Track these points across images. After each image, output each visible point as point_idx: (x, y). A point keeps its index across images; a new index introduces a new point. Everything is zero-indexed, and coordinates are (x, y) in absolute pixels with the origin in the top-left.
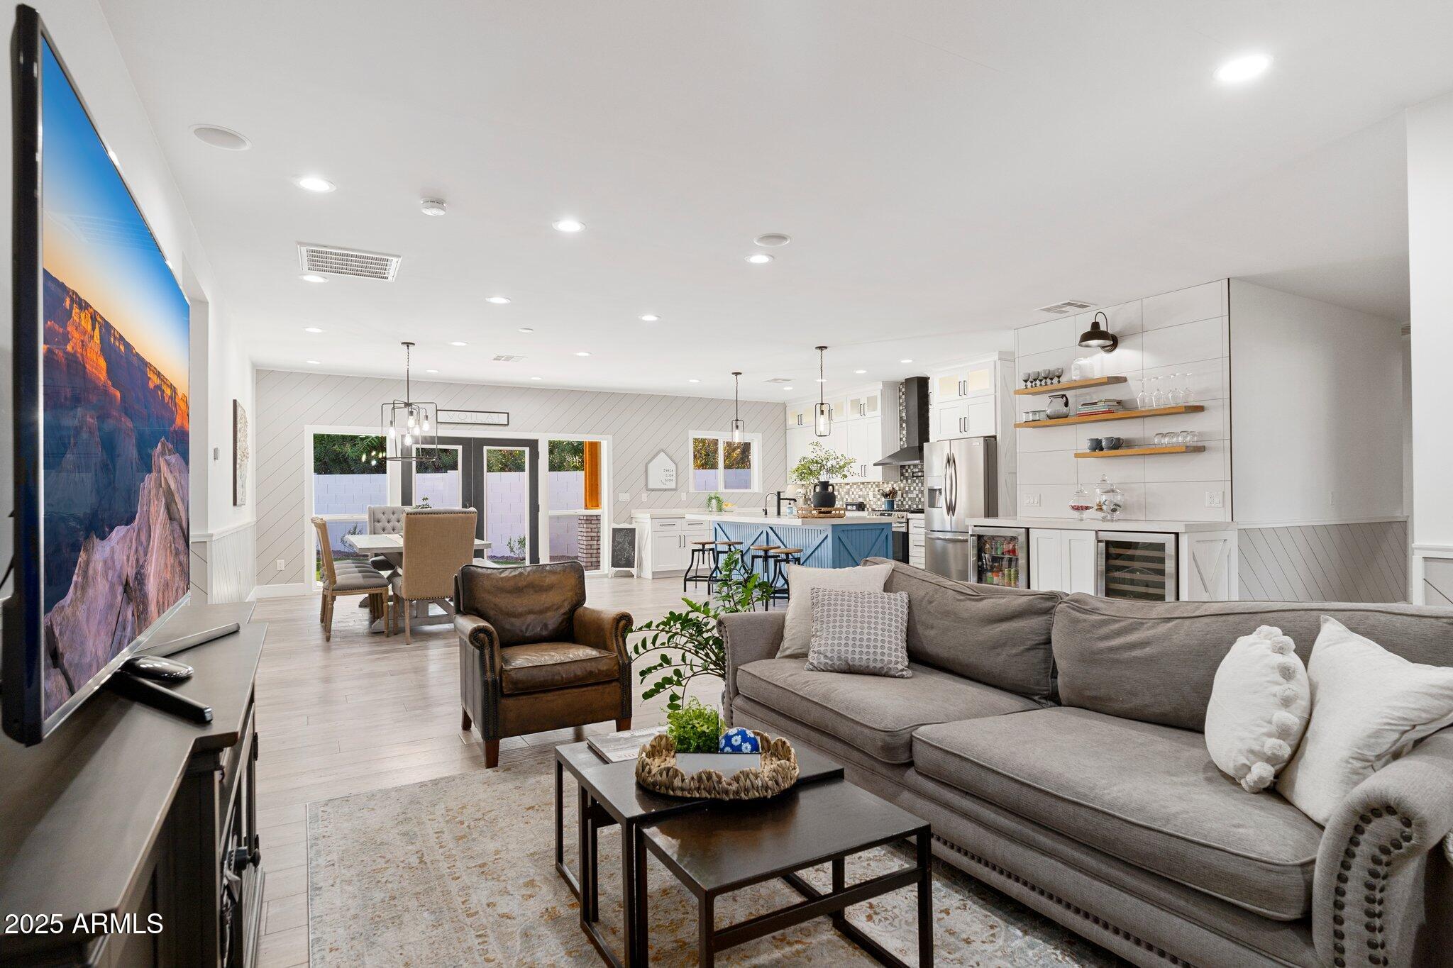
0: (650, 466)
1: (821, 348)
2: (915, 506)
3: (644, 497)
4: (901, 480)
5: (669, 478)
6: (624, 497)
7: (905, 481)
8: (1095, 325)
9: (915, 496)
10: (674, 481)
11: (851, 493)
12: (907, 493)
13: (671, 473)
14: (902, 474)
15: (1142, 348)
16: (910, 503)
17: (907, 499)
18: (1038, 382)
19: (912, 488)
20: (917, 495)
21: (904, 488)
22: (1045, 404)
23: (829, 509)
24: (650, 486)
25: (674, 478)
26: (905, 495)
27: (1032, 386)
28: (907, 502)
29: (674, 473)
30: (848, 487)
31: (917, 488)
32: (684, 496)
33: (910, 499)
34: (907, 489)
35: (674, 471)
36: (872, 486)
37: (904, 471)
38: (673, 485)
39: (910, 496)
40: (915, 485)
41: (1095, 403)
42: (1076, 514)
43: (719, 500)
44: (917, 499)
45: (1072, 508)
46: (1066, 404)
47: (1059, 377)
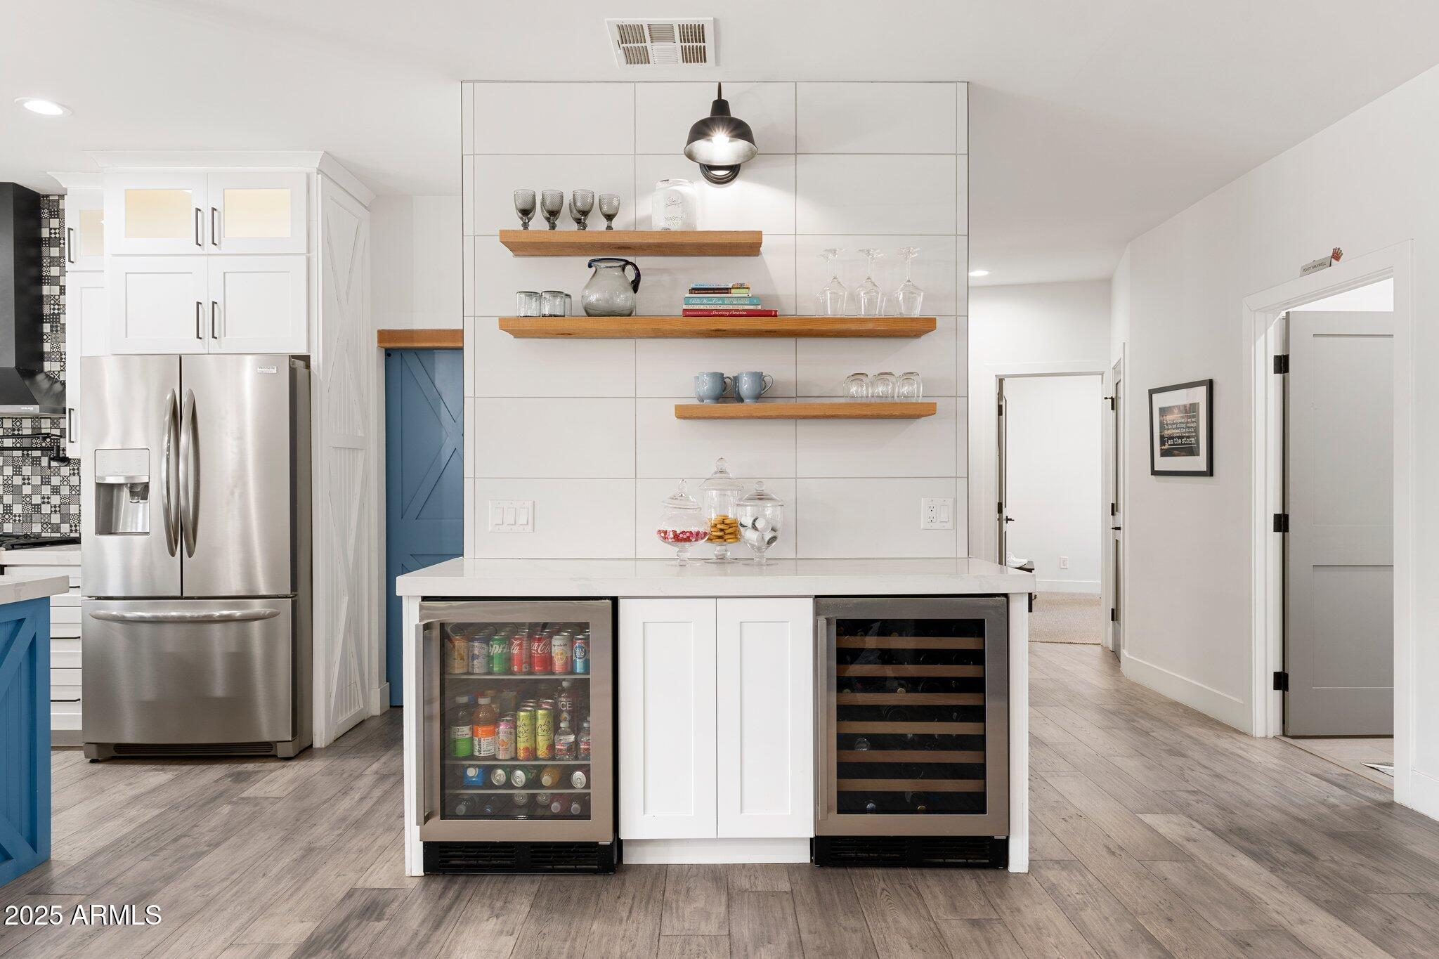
8: (721, 107)
41: (735, 293)
45: (664, 534)
46: (635, 285)
47: (610, 217)
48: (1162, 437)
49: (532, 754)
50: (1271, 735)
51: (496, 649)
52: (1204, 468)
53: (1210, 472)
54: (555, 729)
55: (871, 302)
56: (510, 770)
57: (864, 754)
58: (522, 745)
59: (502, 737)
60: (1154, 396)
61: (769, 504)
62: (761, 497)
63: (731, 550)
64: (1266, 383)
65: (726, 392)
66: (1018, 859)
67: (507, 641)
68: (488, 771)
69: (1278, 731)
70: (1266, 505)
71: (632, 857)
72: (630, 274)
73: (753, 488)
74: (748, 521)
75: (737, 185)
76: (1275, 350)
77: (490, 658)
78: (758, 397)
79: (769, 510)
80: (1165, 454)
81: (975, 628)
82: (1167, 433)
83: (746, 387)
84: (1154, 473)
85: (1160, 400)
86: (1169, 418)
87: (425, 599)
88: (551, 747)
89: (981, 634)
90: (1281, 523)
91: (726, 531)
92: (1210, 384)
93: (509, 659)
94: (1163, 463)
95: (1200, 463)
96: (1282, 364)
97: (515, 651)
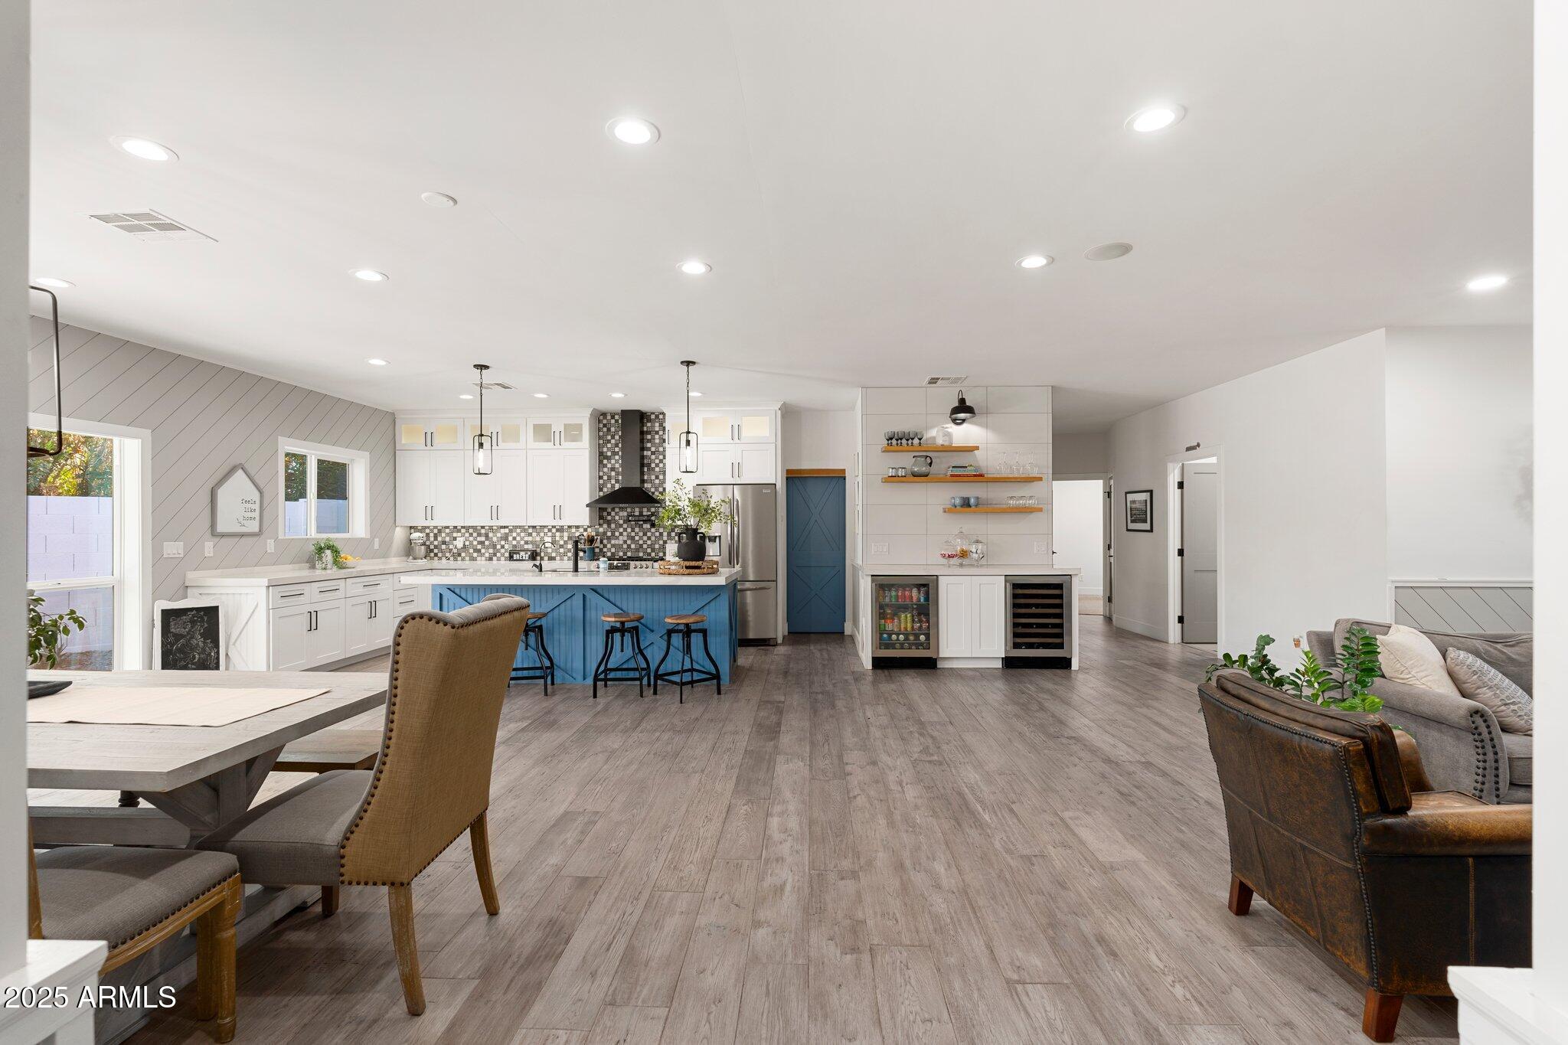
0: (221, 493)
1: (688, 363)
2: (621, 554)
3: (209, 547)
4: (599, 524)
5: (250, 515)
6: (173, 549)
7: (605, 526)
8: (962, 401)
9: (621, 542)
10: (258, 518)
11: (510, 538)
12: (609, 538)
13: (253, 507)
14: (601, 518)
15: (986, 426)
16: (613, 550)
17: (609, 546)
18: (904, 441)
19: (617, 534)
20: (625, 542)
21: (605, 533)
22: (906, 461)
23: (699, 563)
24: (221, 528)
25: (257, 515)
26: (605, 542)
27: (897, 444)
28: (609, 550)
29: (257, 507)
30: (507, 531)
31: (625, 534)
32: (271, 546)
33: (613, 546)
34: (609, 534)
35: (258, 502)
36: (550, 530)
37: (605, 514)
38: (254, 527)
39: (613, 542)
40: (621, 530)
41: (966, 467)
42: (944, 561)
43: (336, 552)
44: (625, 546)
45: (944, 556)
46: (930, 464)
47: (920, 439)
48: (1131, 514)
49: (906, 629)
50: (1177, 642)
51: (893, 593)
52: (1149, 529)
53: (1151, 531)
54: (913, 621)
55: (1018, 470)
56: (898, 635)
57: (1020, 630)
58: (903, 626)
59: (896, 623)
60: (1128, 495)
61: (980, 544)
62: (977, 542)
63: (965, 561)
64: (1174, 493)
65: (966, 503)
66: (1075, 665)
67: (897, 591)
68: (890, 635)
69: (1180, 641)
70: (1174, 544)
71: (940, 665)
72: (929, 461)
73: (975, 538)
74: (974, 550)
75: (965, 425)
76: (1178, 479)
77: (891, 597)
78: (976, 506)
79: (980, 546)
80: (1132, 521)
81: (1060, 586)
82: (1134, 512)
83: (972, 501)
84: (1128, 530)
85: (1130, 497)
86: (1134, 506)
87: (872, 576)
88: (913, 627)
89: (1062, 589)
90: (1181, 553)
91: (964, 554)
92: (1151, 492)
93: (897, 597)
94: (1132, 526)
95: (1147, 526)
96: (1181, 485)
97: (900, 594)
